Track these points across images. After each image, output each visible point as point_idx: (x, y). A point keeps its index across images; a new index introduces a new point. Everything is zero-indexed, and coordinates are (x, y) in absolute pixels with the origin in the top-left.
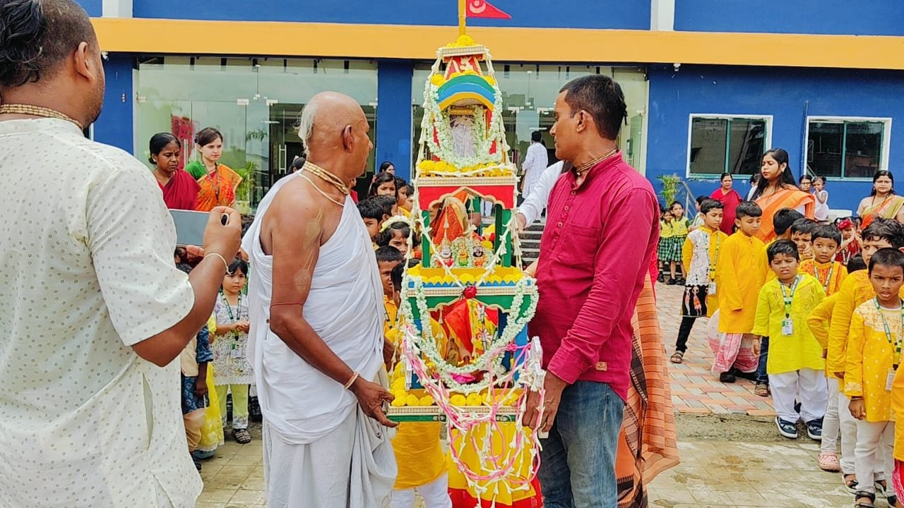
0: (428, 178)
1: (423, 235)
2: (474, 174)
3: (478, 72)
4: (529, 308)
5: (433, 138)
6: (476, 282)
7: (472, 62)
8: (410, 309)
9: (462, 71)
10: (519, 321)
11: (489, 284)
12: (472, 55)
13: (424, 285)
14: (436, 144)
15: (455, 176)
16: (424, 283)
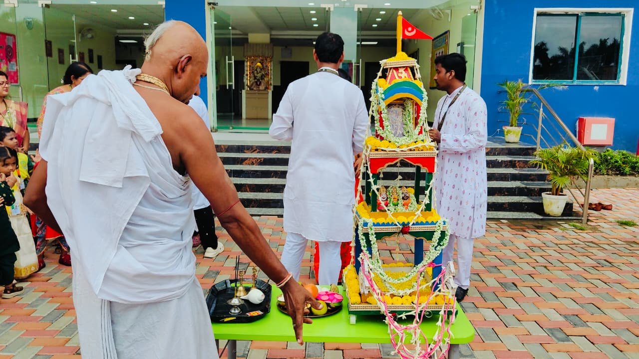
0: (376, 152)
1: (373, 190)
2: (408, 150)
3: (411, 78)
4: (444, 240)
5: (379, 124)
6: (409, 223)
7: (406, 70)
8: (365, 240)
9: (400, 77)
10: (438, 248)
11: (417, 224)
12: (407, 67)
13: (374, 225)
14: (381, 128)
15: (394, 151)
16: (374, 223)
